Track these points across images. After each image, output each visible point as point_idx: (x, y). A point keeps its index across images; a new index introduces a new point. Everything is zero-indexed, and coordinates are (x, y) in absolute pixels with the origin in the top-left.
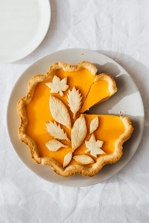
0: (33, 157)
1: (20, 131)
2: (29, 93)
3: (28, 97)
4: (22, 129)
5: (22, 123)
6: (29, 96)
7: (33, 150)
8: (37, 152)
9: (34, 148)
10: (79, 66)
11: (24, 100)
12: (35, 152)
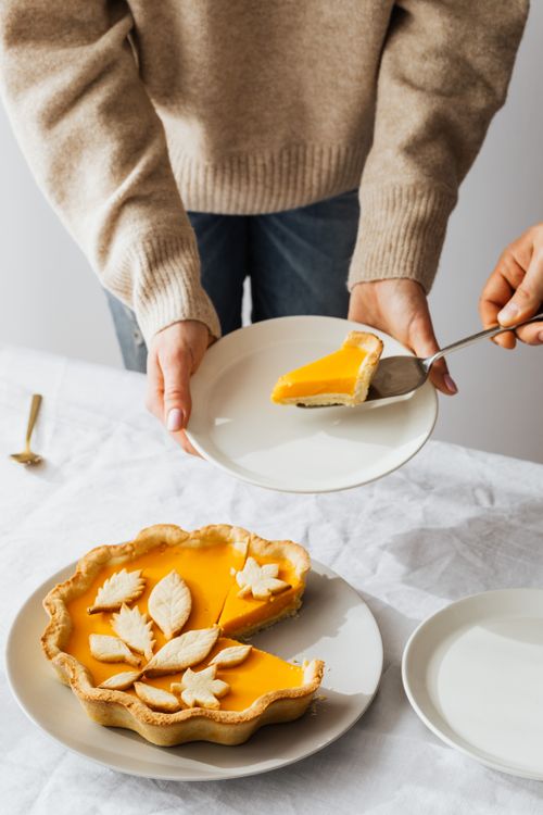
0: (44, 640)
1: (57, 590)
2: (132, 545)
3: (123, 548)
4: (64, 591)
5: (73, 580)
6: (128, 548)
7: (57, 628)
8: (61, 636)
9: (60, 626)
10: (276, 546)
11: (112, 550)
12: (58, 633)
